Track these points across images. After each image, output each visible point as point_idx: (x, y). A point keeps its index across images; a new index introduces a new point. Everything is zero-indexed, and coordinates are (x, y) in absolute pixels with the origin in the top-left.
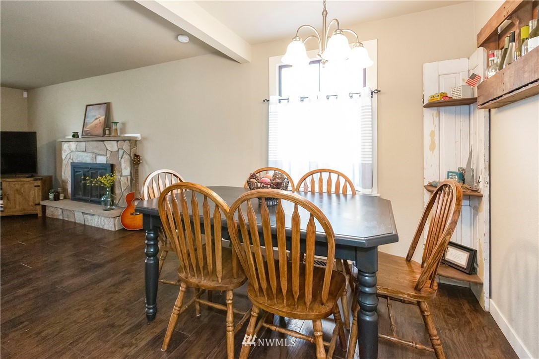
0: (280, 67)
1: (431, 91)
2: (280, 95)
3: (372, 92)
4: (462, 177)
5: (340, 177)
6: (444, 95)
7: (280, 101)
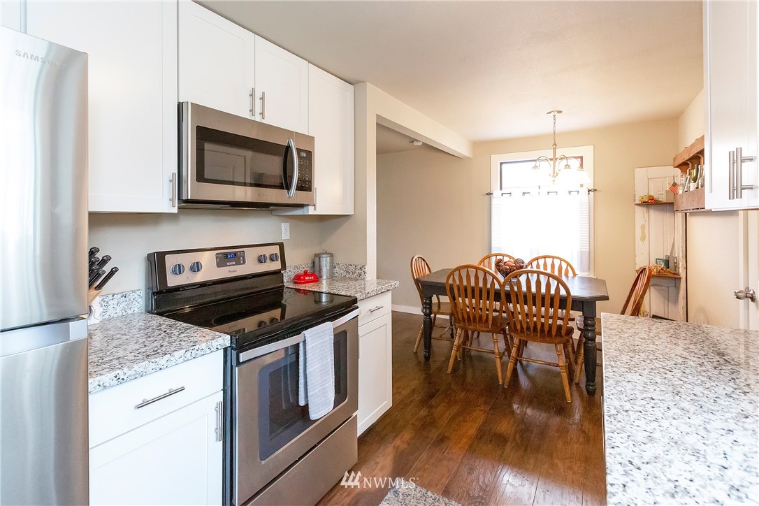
0: (501, 164)
1: (641, 193)
2: (501, 189)
3: (589, 191)
4: (667, 262)
5: (562, 262)
6: (651, 198)
7: (502, 194)
